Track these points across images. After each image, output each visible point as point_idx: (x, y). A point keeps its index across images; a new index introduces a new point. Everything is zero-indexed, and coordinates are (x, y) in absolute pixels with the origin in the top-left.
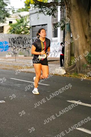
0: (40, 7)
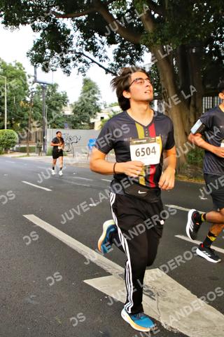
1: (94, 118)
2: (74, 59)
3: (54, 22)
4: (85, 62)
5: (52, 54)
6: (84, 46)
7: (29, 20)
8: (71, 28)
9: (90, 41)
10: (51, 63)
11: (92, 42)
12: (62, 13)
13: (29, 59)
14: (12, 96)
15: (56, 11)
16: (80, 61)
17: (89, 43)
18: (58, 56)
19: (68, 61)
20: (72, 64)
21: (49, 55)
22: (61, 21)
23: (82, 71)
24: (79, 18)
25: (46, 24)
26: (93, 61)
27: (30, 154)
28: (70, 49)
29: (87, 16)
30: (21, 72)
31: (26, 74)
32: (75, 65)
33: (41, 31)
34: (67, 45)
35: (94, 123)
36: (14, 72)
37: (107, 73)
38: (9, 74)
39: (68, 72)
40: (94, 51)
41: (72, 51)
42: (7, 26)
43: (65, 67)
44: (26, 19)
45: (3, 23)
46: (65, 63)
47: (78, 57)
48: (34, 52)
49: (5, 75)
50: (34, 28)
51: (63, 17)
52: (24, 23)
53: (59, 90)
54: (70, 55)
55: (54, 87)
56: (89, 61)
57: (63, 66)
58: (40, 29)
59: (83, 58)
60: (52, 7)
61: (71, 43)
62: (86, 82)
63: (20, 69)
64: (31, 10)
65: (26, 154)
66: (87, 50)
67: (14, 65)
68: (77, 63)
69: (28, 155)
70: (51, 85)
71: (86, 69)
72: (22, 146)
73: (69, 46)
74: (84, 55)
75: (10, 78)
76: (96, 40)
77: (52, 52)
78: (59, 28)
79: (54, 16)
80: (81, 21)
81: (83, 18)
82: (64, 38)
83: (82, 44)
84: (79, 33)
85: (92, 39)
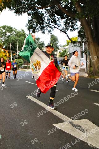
0: (74, 44)
1: (56, 52)
2: (46, 27)
3: (37, 11)
4: (51, 27)
5: (37, 25)
6: (50, 20)
7: (26, 11)
8: (45, 13)
9: (53, 18)
10: (36, 29)
11: (54, 18)
12: (40, 7)
13: (27, 27)
14: (20, 44)
15: (37, 6)
16: (49, 27)
17: (52, 19)
18: (39, 26)
19: (44, 28)
20: (45, 29)
21: (35, 25)
22: (40, 10)
23: (50, 31)
24: (48, 8)
25: (34, 12)
26: (55, 27)
27: (29, 69)
28: (45, 22)
29: (51, 7)
30: (23, 33)
31: (26, 34)
32: (47, 29)
33: (31, 15)
34: (43, 21)
35: (56, 54)
36: (20, 34)
37: (61, 32)
38: (18, 35)
39: (44, 33)
40: (55, 22)
41: (45, 23)
42: (16, 14)
43: (42, 30)
44: (25, 10)
45: (15, 13)
46: (42, 28)
47: (48, 25)
48: (29, 24)
49: (17, 35)
50: (28, 14)
51: (41, 8)
52: (24, 12)
53: (40, 41)
54: (44, 25)
55: (38, 39)
56: (53, 27)
57: (41, 30)
58: (31, 14)
59: (50, 26)
60: (35, 4)
61: (45, 19)
62: (52, 36)
63: (23, 32)
64: (26, 6)
65: (27, 69)
66: (52, 22)
67: (20, 31)
68: (48, 28)
69: (28, 70)
70: (37, 39)
71: (52, 30)
72: (25, 66)
73: (44, 21)
74: (51, 24)
75: (19, 37)
76: (56, 18)
77: (36, 24)
78: (39, 13)
79: (37, 8)
80: (49, 9)
81: (50, 8)
82: (42, 17)
83: (50, 19)
84: (48, 15)
85: (54, 17)
